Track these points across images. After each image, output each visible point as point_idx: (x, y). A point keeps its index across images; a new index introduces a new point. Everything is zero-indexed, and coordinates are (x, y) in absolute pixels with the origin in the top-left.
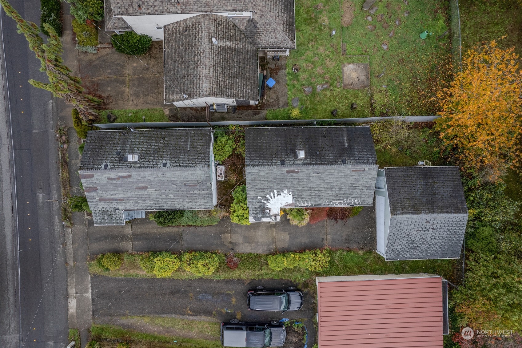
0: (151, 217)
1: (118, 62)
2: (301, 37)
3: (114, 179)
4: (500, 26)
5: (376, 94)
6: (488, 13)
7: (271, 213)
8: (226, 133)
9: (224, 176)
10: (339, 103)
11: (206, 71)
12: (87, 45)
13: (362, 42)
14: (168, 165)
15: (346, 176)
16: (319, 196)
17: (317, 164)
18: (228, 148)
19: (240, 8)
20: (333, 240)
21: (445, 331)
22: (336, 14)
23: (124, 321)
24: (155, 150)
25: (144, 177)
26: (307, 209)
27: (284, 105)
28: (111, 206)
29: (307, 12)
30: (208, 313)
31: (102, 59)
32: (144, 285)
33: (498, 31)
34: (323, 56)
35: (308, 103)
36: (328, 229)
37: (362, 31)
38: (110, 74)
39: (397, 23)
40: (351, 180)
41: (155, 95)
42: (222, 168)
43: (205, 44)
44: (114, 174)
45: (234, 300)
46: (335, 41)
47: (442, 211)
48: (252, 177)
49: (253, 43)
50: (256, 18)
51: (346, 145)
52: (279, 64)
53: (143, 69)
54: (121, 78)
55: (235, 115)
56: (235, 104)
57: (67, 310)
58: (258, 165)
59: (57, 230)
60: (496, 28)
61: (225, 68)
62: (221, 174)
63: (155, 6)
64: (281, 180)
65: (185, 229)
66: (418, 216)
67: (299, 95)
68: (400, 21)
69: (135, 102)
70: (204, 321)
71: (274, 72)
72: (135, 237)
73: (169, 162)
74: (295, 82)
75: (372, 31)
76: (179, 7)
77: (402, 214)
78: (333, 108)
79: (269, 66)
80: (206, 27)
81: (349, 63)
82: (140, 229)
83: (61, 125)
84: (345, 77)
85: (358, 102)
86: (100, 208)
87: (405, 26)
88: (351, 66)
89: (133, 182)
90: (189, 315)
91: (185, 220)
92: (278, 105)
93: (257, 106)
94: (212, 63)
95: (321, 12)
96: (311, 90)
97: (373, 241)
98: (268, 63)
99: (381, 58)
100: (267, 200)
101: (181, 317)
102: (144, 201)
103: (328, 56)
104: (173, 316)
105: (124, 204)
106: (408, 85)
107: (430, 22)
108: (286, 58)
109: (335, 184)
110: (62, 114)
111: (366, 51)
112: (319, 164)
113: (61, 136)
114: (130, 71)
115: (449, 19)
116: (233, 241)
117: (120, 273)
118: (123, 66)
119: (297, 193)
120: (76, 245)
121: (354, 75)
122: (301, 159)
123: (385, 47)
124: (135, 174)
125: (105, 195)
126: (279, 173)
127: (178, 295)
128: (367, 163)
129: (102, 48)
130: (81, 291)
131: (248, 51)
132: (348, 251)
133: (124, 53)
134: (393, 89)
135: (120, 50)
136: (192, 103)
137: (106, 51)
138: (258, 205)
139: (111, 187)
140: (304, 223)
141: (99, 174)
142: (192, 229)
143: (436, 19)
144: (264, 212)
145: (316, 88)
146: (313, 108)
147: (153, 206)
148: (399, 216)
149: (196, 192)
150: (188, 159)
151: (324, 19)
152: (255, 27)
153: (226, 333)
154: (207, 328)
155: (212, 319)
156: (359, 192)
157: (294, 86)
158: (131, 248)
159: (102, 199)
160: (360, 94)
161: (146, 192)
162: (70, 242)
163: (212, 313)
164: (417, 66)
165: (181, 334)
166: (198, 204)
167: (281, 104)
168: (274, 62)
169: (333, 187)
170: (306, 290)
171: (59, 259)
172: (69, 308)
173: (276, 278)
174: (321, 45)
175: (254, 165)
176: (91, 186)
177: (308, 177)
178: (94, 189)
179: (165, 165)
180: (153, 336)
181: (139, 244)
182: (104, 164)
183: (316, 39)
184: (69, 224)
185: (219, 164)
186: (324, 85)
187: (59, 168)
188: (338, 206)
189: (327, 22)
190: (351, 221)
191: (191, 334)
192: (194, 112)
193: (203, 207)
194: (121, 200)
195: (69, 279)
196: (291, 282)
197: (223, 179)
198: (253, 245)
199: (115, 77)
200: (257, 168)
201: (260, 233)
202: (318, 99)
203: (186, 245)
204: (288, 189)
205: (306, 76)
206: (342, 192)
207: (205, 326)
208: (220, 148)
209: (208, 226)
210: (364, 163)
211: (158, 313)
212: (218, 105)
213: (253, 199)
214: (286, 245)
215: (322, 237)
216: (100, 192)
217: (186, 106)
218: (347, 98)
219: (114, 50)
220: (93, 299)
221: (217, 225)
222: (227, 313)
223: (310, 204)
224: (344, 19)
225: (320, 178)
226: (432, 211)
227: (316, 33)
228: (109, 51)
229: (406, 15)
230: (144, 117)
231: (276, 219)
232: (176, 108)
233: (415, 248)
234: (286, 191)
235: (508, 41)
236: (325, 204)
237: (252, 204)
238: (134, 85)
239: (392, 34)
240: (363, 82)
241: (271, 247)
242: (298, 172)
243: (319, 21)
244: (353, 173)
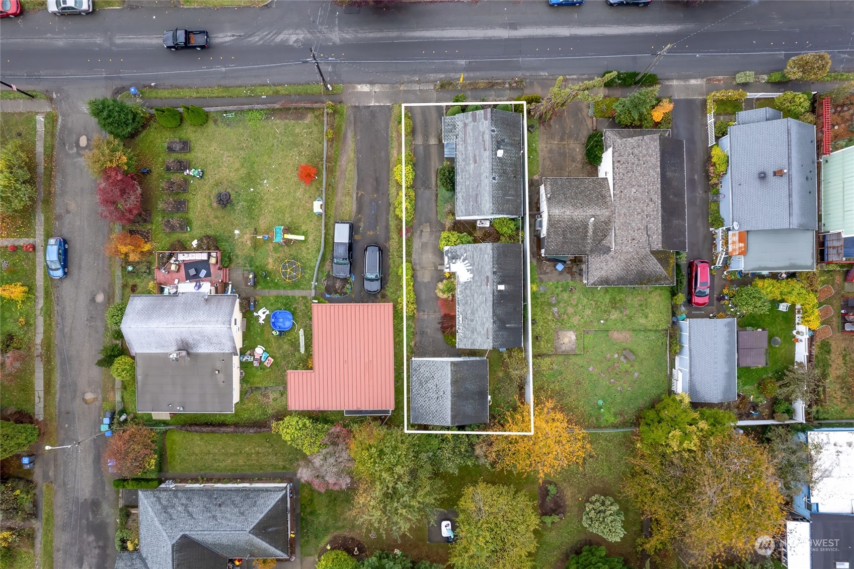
0: (446, 163)
1: (580, 135)
2: (599, 295)
3: (483, 137)
4: (608, 471)
5: (549, 359)
6: (619, 461)
7: (451, 264)
8: (518, 229)
9: (481, 226)
10: (542, 326)
11: (568, 213)
12: (595, 108)
13: (596, 348)
14: (494, 181)
15: (483, 324)
16: (466, 303)
17: (493, 300)
18: (505, 229)
19: (617, 240)
20: (423, 320)
21: (348, 412)
22: (619, 326)
23: (350, 135)
24: (506, 170)
25: (484, 162)
26: (453, 296)
27: (540, 278)
28: (460, 132)
29: (621, 300)
30: (360, 210)
31: (584, 121)
32: (383, 154)
33: (603, 470)
34: (583, 314)
35: (543, 300)
36: (432, 316)
37: (604, 349)
38: (570, 127)
39: (612, 380)
40: (479, 328)
41: (550, 167)
42: (487, 224)
43: (590, 212)
44: (487, 137)
45: (371, 233)
46: (595, 324)
47: (453, 404)
48: (483, 249)
49: (592, 251)
50: (612, 253)
51: (507, 326)
52: (577, 276)
53: (573, 157)
54: (566, 137)
55: (533, 236)
56: (542, 236)
57: (359, 83)
58: (493, 253)
59: (432, 76)
60: (606, 468)
61: (571, 228)
62: (482, 223)
63: (619, 174)
64: (480, 272)
65: (434, 192)
66: (450, 384)
67: (549, 292)
68: (614, 383)
69: (545, 149)
70: (352, 206)
71: (568, 270)
72: (427, 147)
73: (496, 181)
74: (560, 289)
75: (605, 358)
76: (618, 192)
77: (451, 371)
78: (537, 321)
79: (575, 266)
80: (603, 213)
81: (576, 336)
82: (434, 152)
83: (526, 82)
84: (564, 332)
85: (542, 343)
86: (458, 123)
87: (609, 387)
88: (574, 337)
89: (480, 152)
90: (357, 193)
91: (443, 192)
92: (541, 274)
93: (540, 255)
94: (575, 218)
95: (621, 312)
96: (554, 302)
97: (422, 355)
98: (577, 265)
99: (581, 365)
100: (464, 260)
101: (355, 186)
102: (464, 160)
103: (582, 318)
104: (356, 179)
105: (461, 143)
106: (557, 388)
107: (613, 410)
108: (582, 281)
109: (476, 316)
110: (535, 84)
111: (587, 352)
112: (493, 302)
113: (516, 82)
114: (572, 146)
115: (615, 426)
116: (423, 233)
117: (394, 133)
118: (576, 139)
119: (469, 285)
120: (419, 93)
121: (566, 340)
122: (497, 288)
123: (591, 369)
124: (487, 154)
125: (469, 128)
126: (486, 269)
127: (375, 184)
128: (494, 341)
129: (593, 120)
130: (377, 96)
131: (585, 247)
132: (413, 333)
133: (588, 141)
134: (554, 375)
135: (590, 138)
136: (543, 200)
137: (590, 125)
138: (459, 253)
139: (476, 133)
140: (440, 295)
141: (487, 125)
142: (434, 198)
143: (615, 415)
144: (453, 258)
145: (555, 307)
146: (538, 304)
147: (459, 166)
148: (449, 367)
149: (471, 203)
150: (498, 197)
151: (615, 315)
152: (604, 253)
153: (347, 226)
154: (345, 209)
155: (353, 214)
156: (469, 336)
157: (556, 288)
158: (417, 143)
159: (465, 125)
160: (549, 345)
161: (471, 162)
162: (421, 88)
163: (359, 214)
164: (573, 397)
165: (340, 186)
166: (461, 204)
167: (541, 276)
168: (578, 271)
169: (474, 314)
170: (379, 296)
171: (406, 77)
172: (362, 85)
173: (391, 270)
174: (592, 312)
175: (493, 250)
176: (477, 118)
177: (483, 294)
178: (474, 120)
179: (494, 178)
180: (337, 160)
181: (421, 150)
182: (495, 129)
183: (597, 307)
184: (437, 87)
185: (491, 222)
186: (558, 313)
187: (488, 79)
188: (457, 320)
189: (613, 317)
190: (439, 336)
191: (339, 195)
192: (536, 201)
193: (458, 208)
194: (465, 141)
195: (387, 85)
196: (387, 283)
197: (478, 225)
198: (420, 250)
199: (567, 132)
200: (491, 252)
201: (430, 257)
202: (545, 308)
203: (420, 192)
204: (473, 278)
205: (565, 298)
206: (469, 322)
207: (347, 207)
208: (505, 223)
209: (437, 212)
210: (494, 338)
211: (358, 165)
212: (541, 222)
213: (465, 249)
214: (419, 279)
215: (426, 311)
216: (472, 124)
217: (541, 194)
218: (546, 333)
219: (591, 132)
220: (370, 106)
221: (437, 220)
222: (360, 227)
223: (459, 296)
224: (615, 333)
225: (482, 303)
226: (453, 396)
227: (603, 307)
228: (590, 126)
229: (619, 388)
230: (531, 157)
231: (447, 268)
232: (539, 185)
233: (421, 384)
234: (471, 276)
235: (594, 479)
236: (459, 309)
237: (460, 249)
238: (560, 148)
239: (603, 375)
240: (561, 348)
241: (418, 266)
242: (487, 285)
243: (614, 310)
244: (485, 329)
